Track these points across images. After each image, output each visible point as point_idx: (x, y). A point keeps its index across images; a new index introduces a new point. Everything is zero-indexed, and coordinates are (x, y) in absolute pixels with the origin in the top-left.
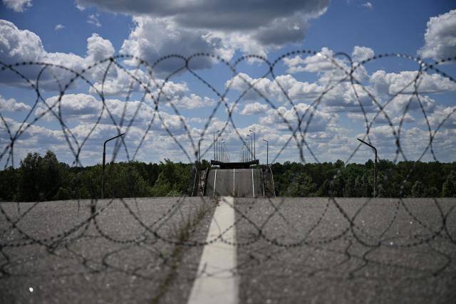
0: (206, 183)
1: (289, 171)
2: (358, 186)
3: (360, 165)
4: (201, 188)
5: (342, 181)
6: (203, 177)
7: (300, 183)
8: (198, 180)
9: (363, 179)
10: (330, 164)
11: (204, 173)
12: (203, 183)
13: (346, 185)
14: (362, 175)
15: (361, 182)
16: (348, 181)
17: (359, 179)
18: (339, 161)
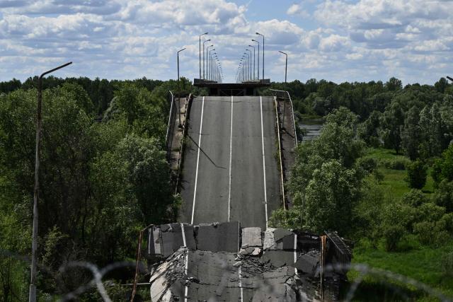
0: (188, 118)
1: (314, 94)
2: (424, 123)
3: (426, 87)
4: (180, 126)
5: (398, 114)
6: (183, 109)
7: (339, 124)
8: (176, 112)
9: (432, 110)
10: (380, 83)
11: (185, 101)
12: (183, 118)
13: (406, 121)
14: (430, 106)
15: (430, 117)
16: (409, 114)
17: (427, 112)
18: (393, 79)
